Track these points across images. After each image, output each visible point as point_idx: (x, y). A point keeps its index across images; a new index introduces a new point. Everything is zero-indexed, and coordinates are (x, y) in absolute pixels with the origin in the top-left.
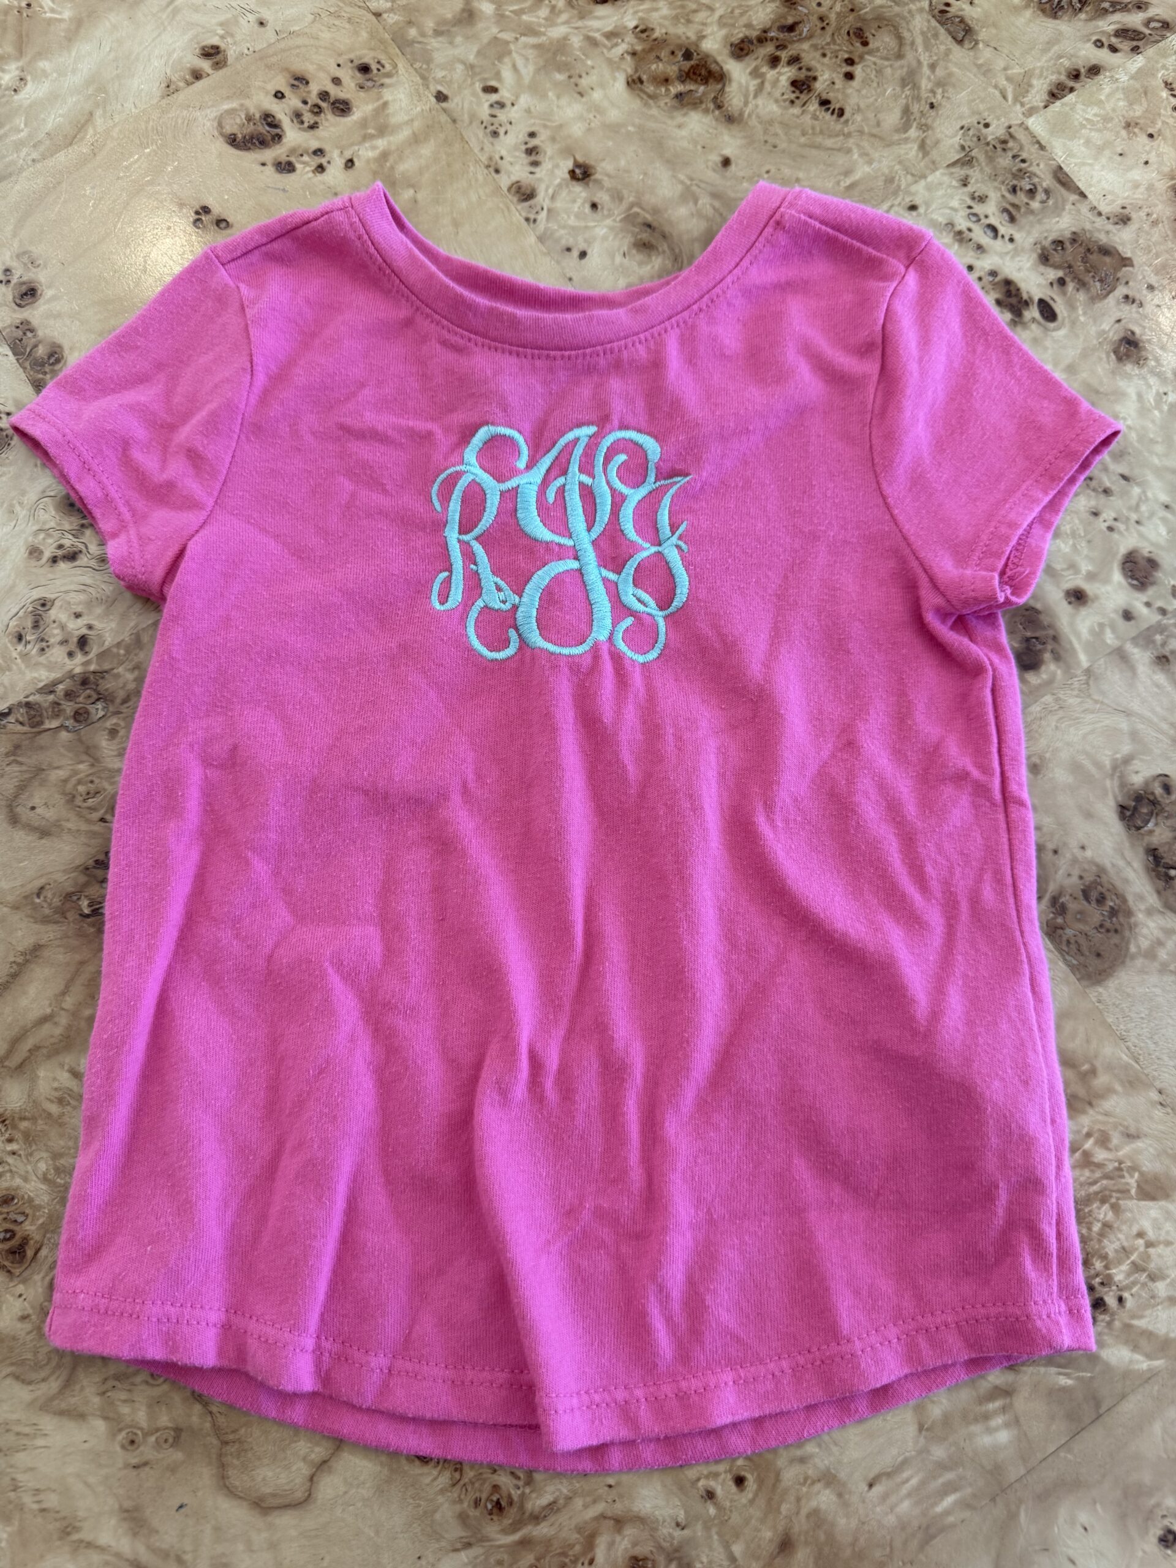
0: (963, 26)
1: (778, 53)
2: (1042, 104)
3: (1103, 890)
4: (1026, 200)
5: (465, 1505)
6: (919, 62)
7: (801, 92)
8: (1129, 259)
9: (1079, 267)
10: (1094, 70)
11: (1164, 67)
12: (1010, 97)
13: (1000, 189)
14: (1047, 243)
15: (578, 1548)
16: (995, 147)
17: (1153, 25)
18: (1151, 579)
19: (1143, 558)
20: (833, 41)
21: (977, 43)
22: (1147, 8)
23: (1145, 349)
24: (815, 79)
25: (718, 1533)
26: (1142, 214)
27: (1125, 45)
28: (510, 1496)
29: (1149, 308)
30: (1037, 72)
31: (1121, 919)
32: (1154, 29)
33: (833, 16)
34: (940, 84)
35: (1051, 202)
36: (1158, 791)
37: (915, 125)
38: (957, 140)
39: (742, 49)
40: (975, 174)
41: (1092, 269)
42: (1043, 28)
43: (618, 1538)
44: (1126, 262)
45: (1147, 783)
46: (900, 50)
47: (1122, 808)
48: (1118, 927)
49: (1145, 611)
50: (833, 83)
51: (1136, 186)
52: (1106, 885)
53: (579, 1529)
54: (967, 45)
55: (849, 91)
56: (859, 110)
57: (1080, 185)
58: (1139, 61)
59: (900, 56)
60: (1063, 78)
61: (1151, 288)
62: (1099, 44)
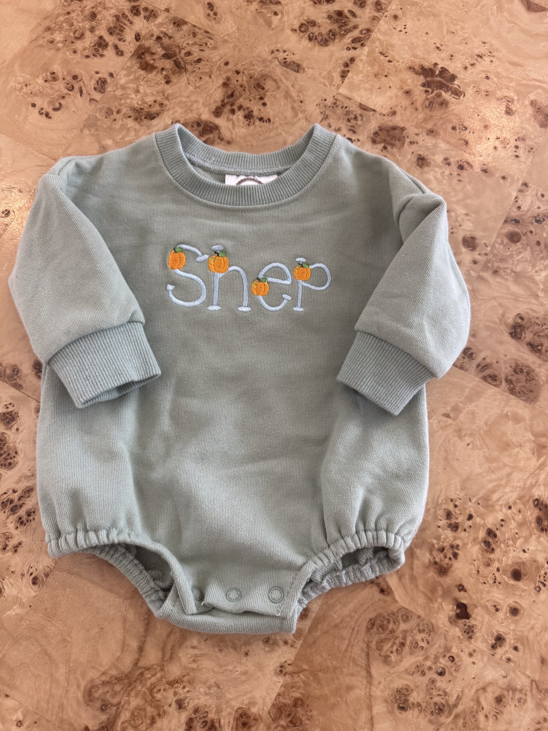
0: (295, 65)
1: (233, 108)
2: (341, 82)
3: (521, 367)
4: (355, 122)
5: (429, 716)
6: (287, 87)
7: (250, 119)
8: (403, 127)
9: (388, 139)
10: (352, 60)
11: (376, 47)
12: (328, 85)
13: (343, 123)
14: (372, 135)
15: (475, 707)
16: (333, 107)
17: (364, 32)
18: (476, 244)
19: (469, 238)
20: (251, 93)
21: (304, 69)
22: (358, 27)
23: (428, 159)
24: (252, 111)
25: (519, 671)
26: (399, 108)
27: (358, 45)
28: (442, 703)
29: (421, 143)
30: (332, 70)
31: (532, 374)
32: (365, 34)
33: (245, 84)
34: (299, 92)
35: (364, 119)
36: (519, 321)
37: (299, 112)
38: (318, 111)
39: (218, 113)
40: (331, 121)
41: (393, 137)
42: (325, 51)
43: (487, 694)
44: (403, 129)
45: (514, 320)
46: (277, 85)
47: (511, 334)
48: (532, 377)
49: (479, 257)
50: (260, 110)
51: (391, 98)
52: (520, 365)
53: (472, 700)
54: (301, 71)
55: (268, 110)
56: (275, 116)
57: (372, 107)
58: (366, 49)
59: (278, 88)
60: (343, 68)
61: (417, 135)
62: (348, 49)
